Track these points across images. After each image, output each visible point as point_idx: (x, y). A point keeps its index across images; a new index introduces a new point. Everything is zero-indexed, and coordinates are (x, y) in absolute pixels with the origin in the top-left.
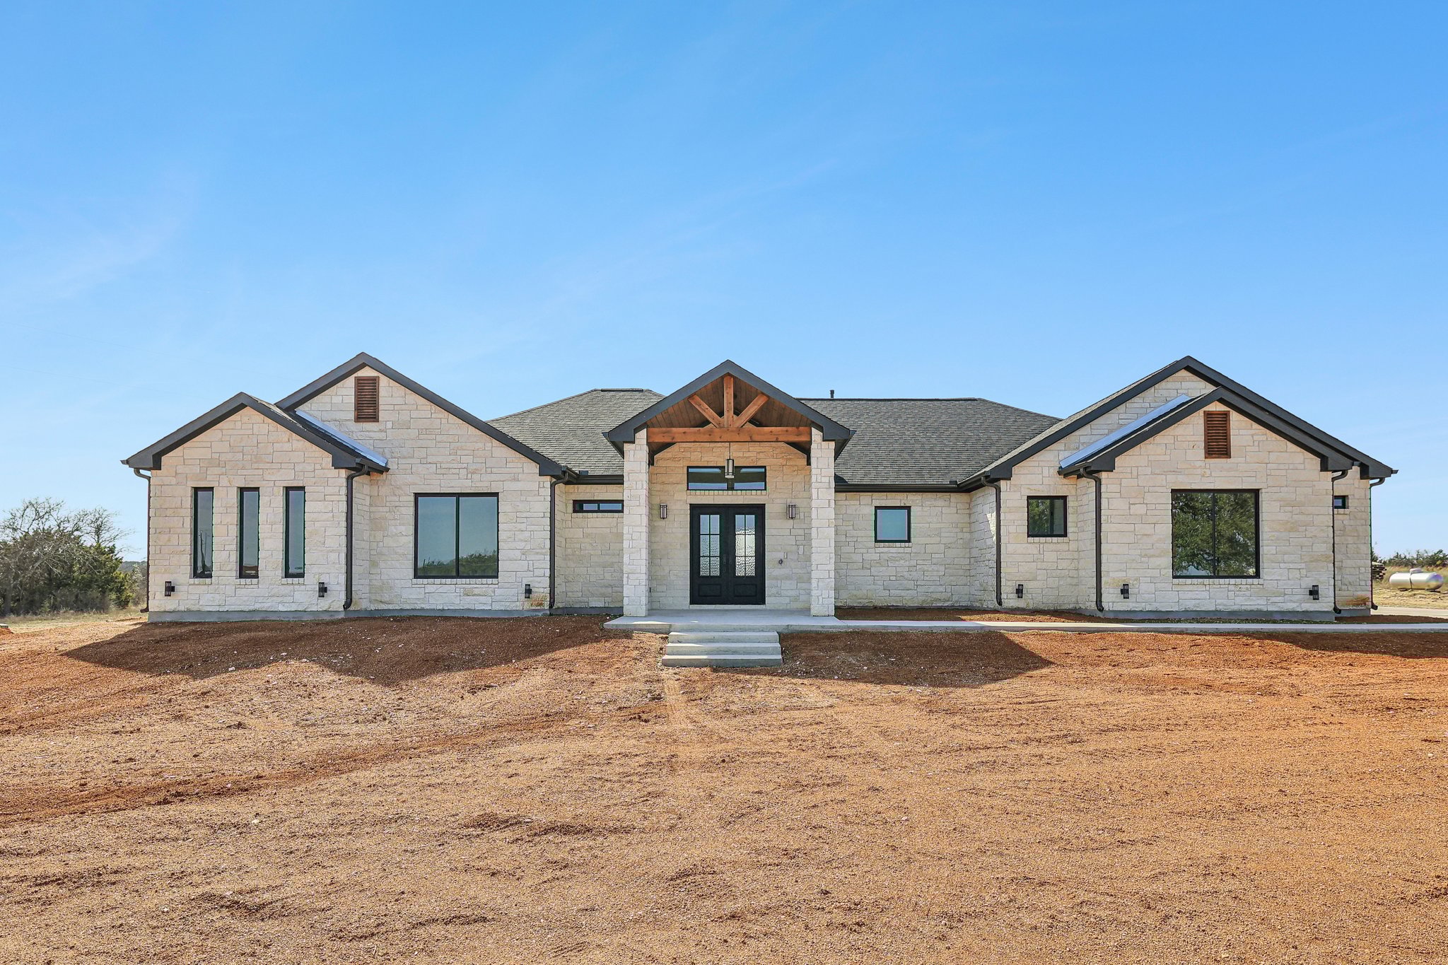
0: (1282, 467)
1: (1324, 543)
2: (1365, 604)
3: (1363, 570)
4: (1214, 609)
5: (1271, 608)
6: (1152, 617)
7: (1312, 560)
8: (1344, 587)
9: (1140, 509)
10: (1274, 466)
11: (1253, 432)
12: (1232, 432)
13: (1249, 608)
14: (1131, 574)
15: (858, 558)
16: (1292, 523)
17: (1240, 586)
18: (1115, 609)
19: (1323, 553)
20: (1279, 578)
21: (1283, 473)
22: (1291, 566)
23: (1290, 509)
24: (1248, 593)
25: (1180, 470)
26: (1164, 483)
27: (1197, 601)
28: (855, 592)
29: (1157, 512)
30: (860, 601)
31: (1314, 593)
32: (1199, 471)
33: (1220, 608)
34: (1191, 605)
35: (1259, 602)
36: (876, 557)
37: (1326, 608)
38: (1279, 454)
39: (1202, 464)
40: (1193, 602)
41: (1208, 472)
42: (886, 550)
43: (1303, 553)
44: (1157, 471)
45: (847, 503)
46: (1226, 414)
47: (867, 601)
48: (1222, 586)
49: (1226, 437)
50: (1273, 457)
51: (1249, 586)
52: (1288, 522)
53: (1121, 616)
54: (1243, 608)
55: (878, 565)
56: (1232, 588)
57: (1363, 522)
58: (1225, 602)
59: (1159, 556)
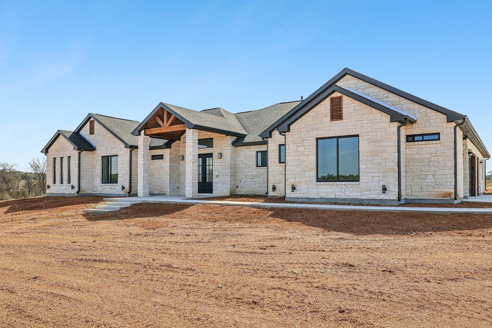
0: (369, 122)
1: (392, 161)
2: (450, 196)
3: (449, 176)
4: (334, 197)
5: (363, 197)
6: (306, 200)
7: (386, 171)
8: (436, 186)
9: (301, 149)
10: (365, 122)
11: (355, 105)
12: (344, 106)
13: (352, 197)
14: (298, 180)
15: (249, 174)
16: (374, 152)
17: (347, 186)
18: (291, 197)
19: (391, 167)
20: (367, 181)
21: (370, 125)
22: (374, 175)
23: (373, 144)
24: (351, 189)
25: (319, 128)
26: (312, 136)
27: (326, 193)
28: (248, 189)
29: (309, 150)
30: (250, 192)
31: (384, 189)
32: (328, 128)
33: (337, 197)
34: (323, 195)
35: (357, 194)
36: (256, 173)
37: (393, 198)
38: (367, 115)
39: (329, 124)
40: (325, 194)
41: (332, 128)
42: (260, 170)
43: (380, 168)
44: (309, 130)
45: (246, 150)
46: (341, 98)
47: (253, 192)
48: (338, 186)
49: (340, 109)
50: (364, 117)
51: (352, 186)
52: (372, 151)
53: (293, 200)
54: (349, 197)
55: (257, 177)
56: (343, 187)
57: (449, 148)
58: (340, 194)
59: (310, 171)
